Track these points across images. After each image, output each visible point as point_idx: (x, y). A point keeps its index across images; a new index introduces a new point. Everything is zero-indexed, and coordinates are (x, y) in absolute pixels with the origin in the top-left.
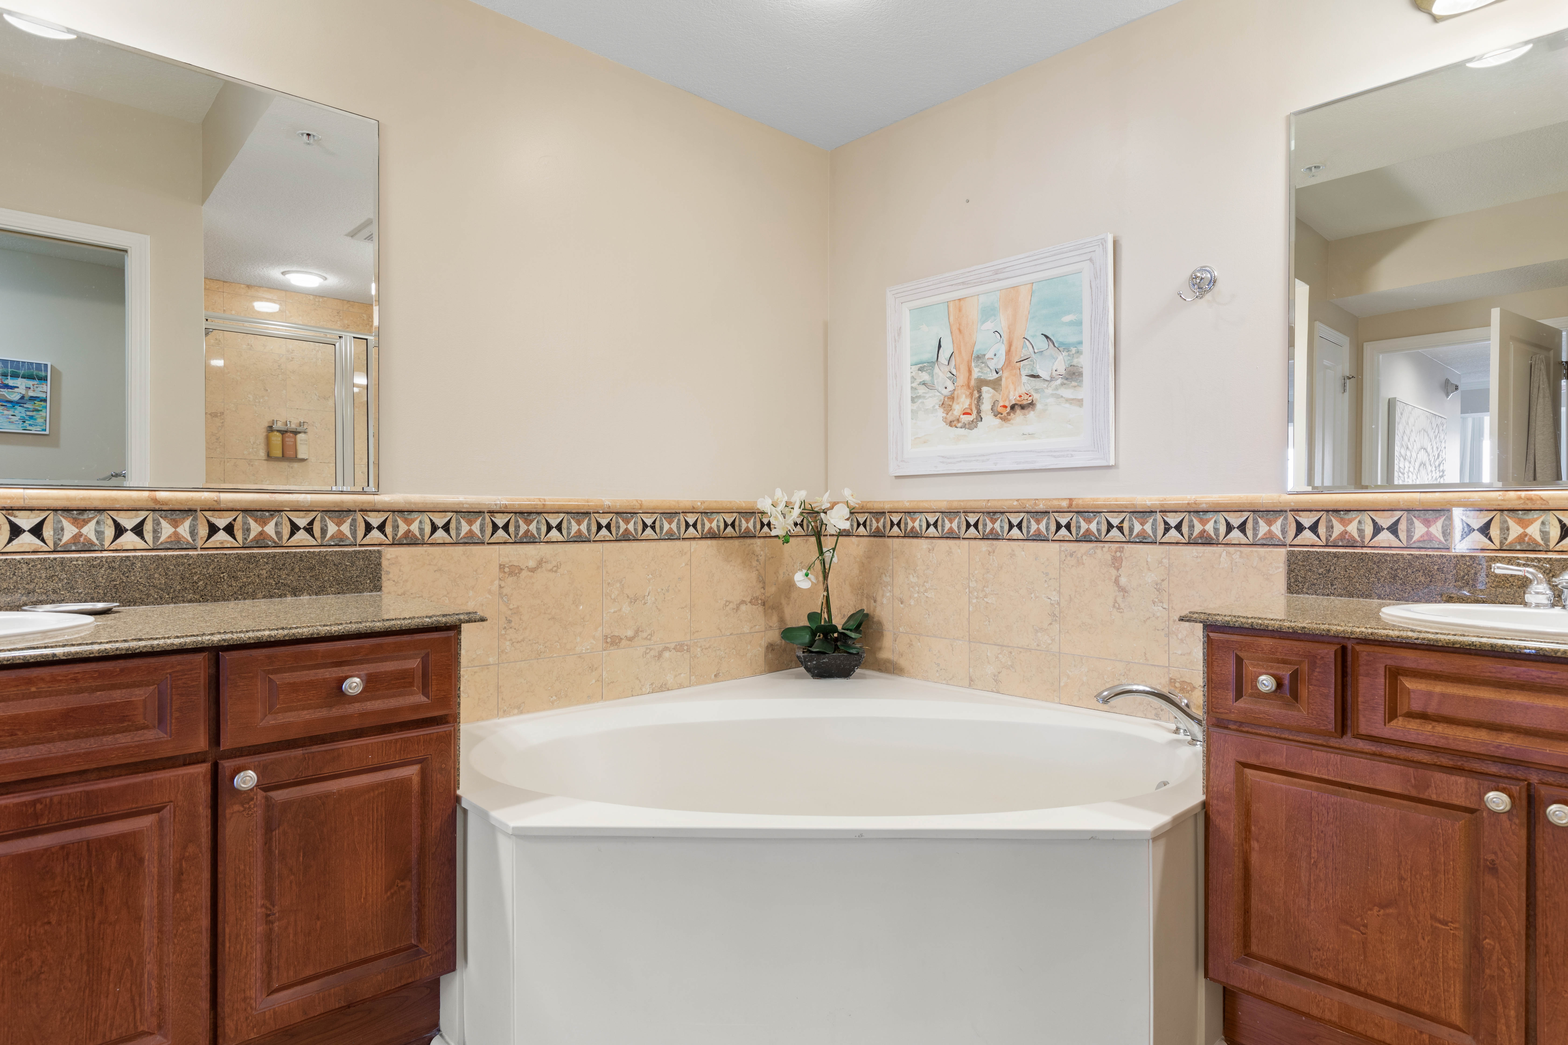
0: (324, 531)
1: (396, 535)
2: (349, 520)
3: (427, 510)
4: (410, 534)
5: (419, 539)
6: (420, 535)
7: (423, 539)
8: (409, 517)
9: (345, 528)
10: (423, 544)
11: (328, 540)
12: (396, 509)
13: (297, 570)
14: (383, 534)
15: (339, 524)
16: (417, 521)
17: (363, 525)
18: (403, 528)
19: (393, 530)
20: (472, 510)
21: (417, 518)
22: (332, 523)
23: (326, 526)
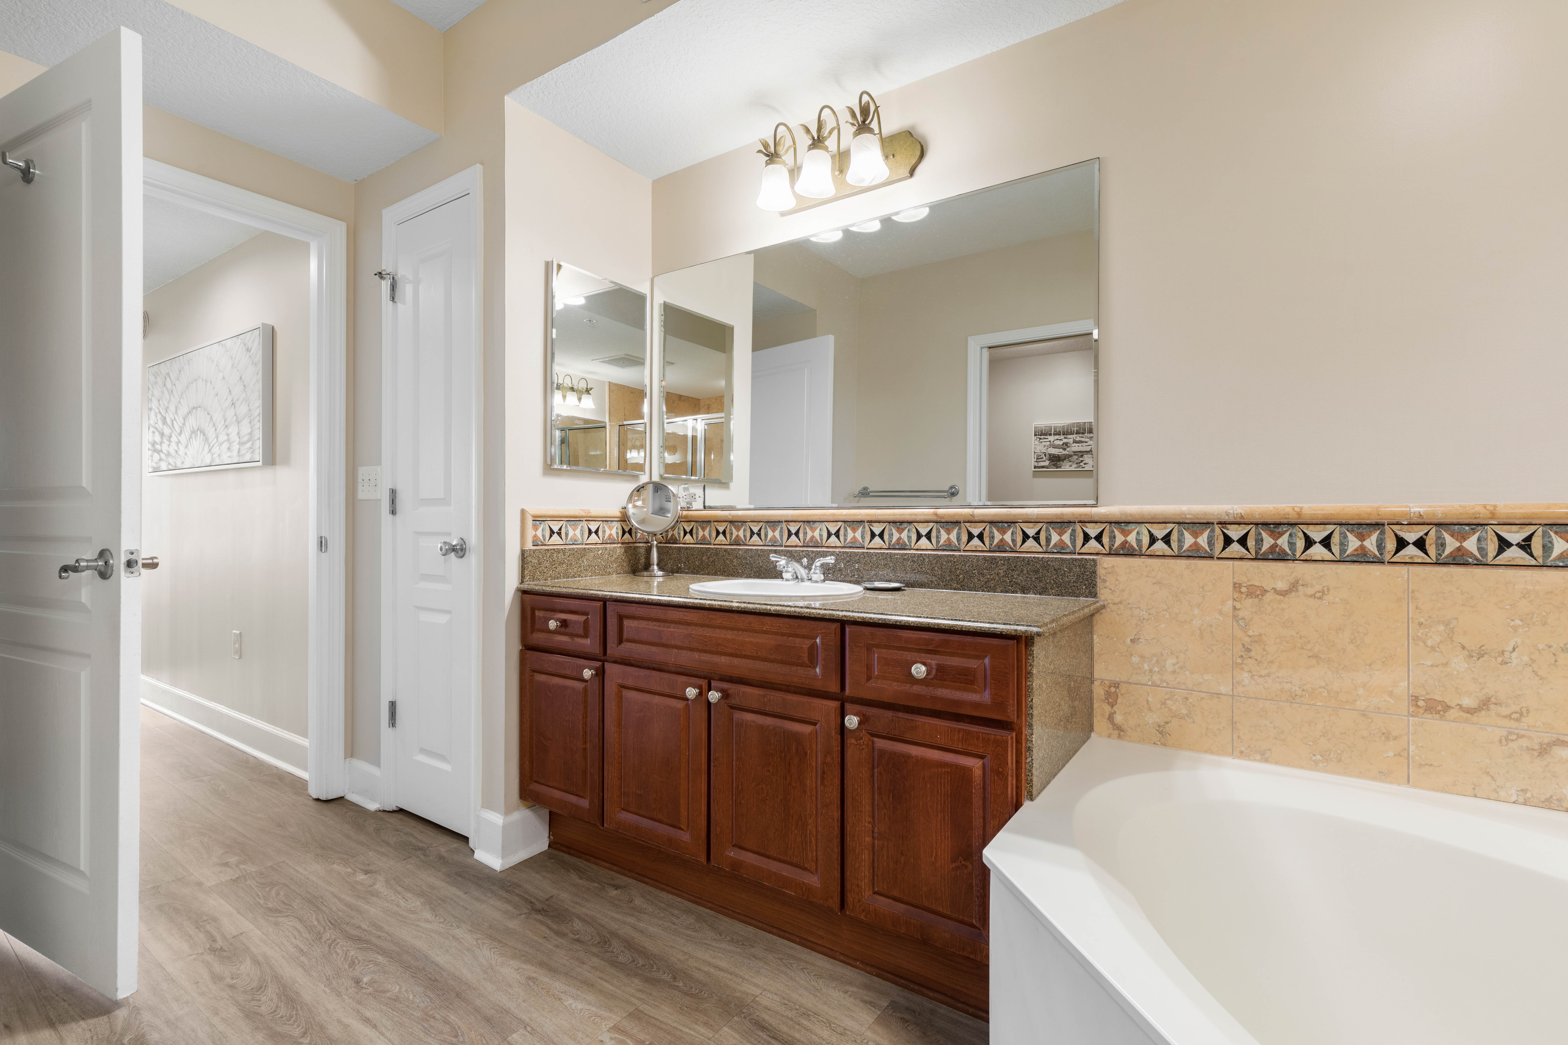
0: (1048, 540)
1: (1113, 545)
2: (1069, 531)
3: (1145, 521)
4: (1127, 545)
5: (1136, 550)
6: (1137, 546)
7: (1141, 551)
8: (1126, 528)
9: (1066, 538)
10: (1140, 555)
11: (1051, 548)
12: (1113, 520)
13: (1025, 572)
14: (1100, 544)
15: (1060, 534)
16: (1135, 532)
17: (1082, 535)
18: (1120, 539)
19: (1110, 540)
20: (1197, 521)
21: (1134, 529)
22: (1055, 533)
23: (1050, 535)
